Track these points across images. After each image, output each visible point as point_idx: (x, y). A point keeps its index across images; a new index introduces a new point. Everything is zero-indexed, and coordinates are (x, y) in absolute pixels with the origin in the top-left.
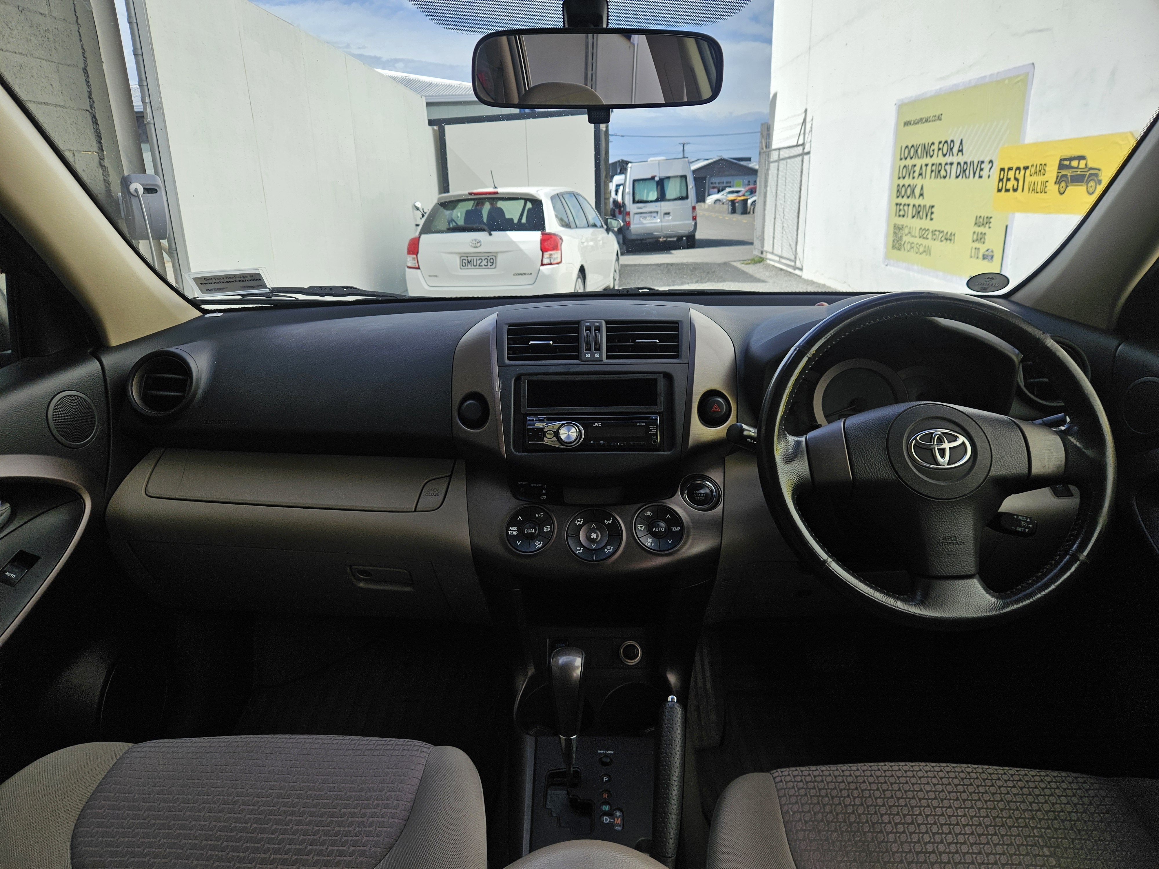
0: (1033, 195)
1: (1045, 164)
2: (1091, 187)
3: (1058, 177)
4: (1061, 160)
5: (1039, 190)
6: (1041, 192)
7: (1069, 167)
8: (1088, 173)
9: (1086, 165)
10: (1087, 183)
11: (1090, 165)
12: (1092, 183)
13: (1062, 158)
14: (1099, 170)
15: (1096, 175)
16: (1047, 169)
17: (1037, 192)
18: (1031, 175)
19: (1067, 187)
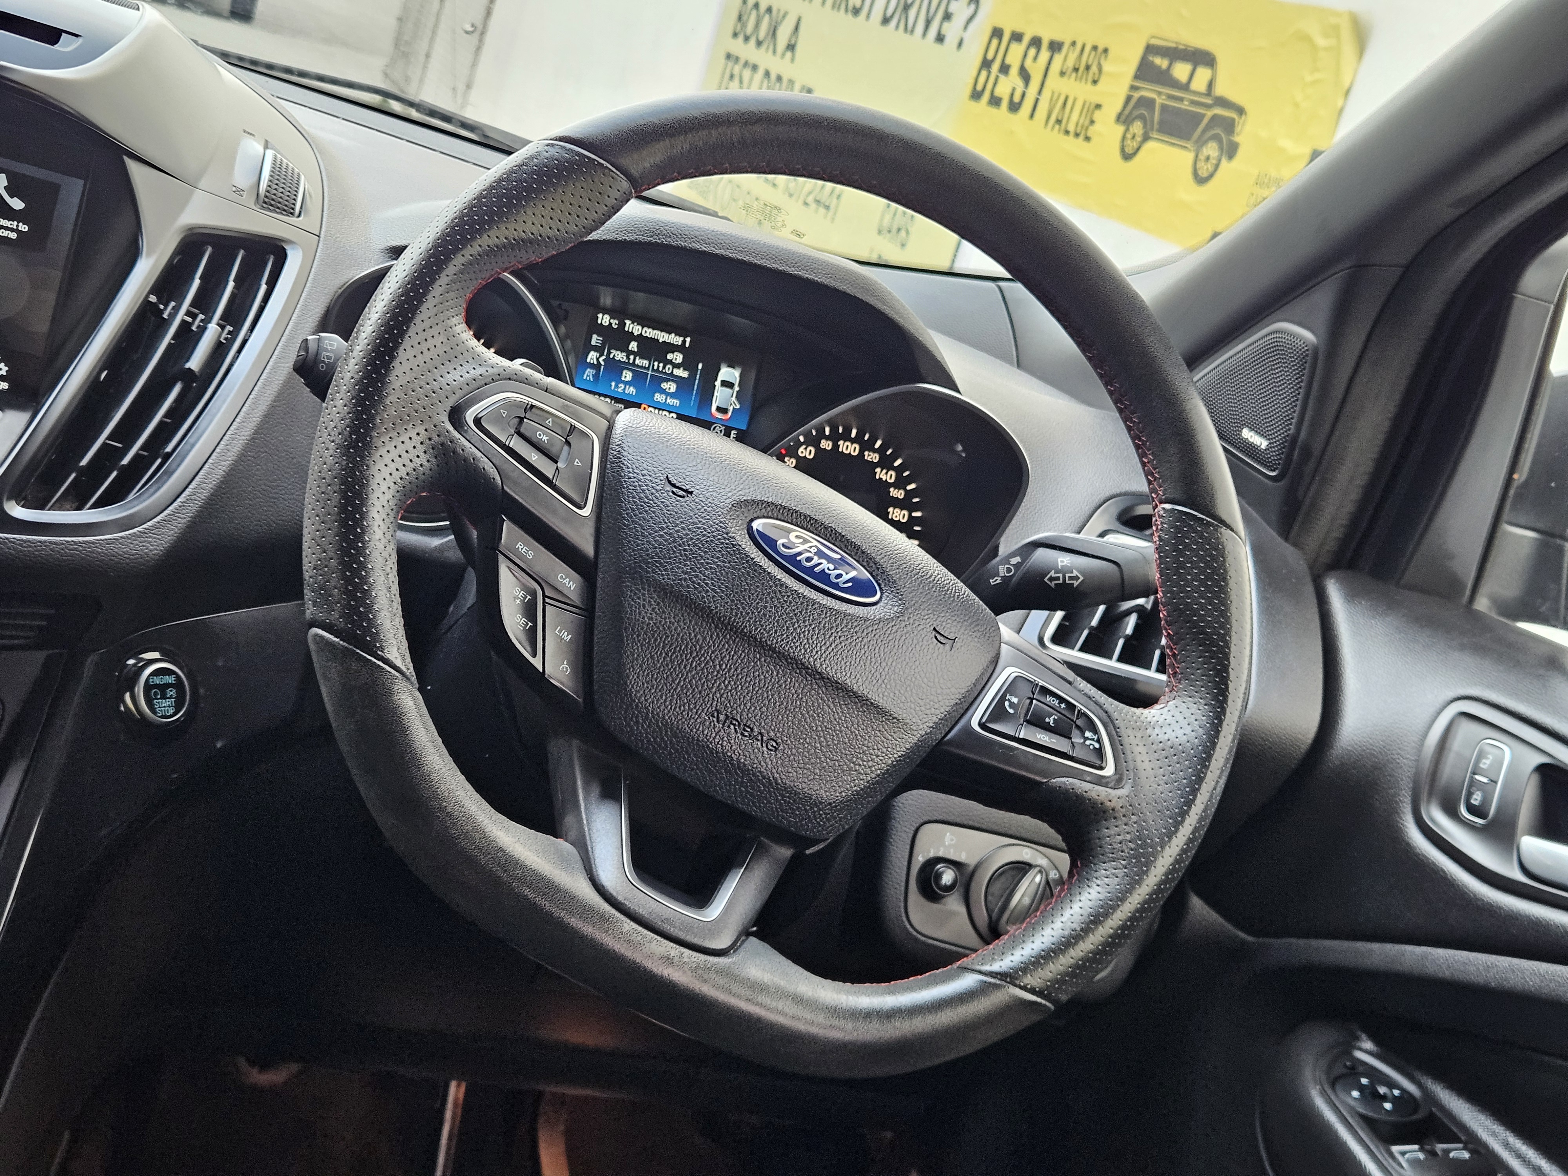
0: (1056, 135)
1: (1106, 51)
2: (1208, 158)
3: (1129, 99)
4: (1150, 49)
5: (1071, 128)
6: (1077, 135)
7: (1164, 78)
8: (1209, 114)
9: (1211, 85)
10: (1200, 144)
11: (1220, 90)
12: (1211, 150)
13: (1154, 42)
14: (1241, 111)
15: (1229, 126)
16: (1107, 67)
17: (1067, 132)
18: (1062, 74)
19: (1146, 138)
